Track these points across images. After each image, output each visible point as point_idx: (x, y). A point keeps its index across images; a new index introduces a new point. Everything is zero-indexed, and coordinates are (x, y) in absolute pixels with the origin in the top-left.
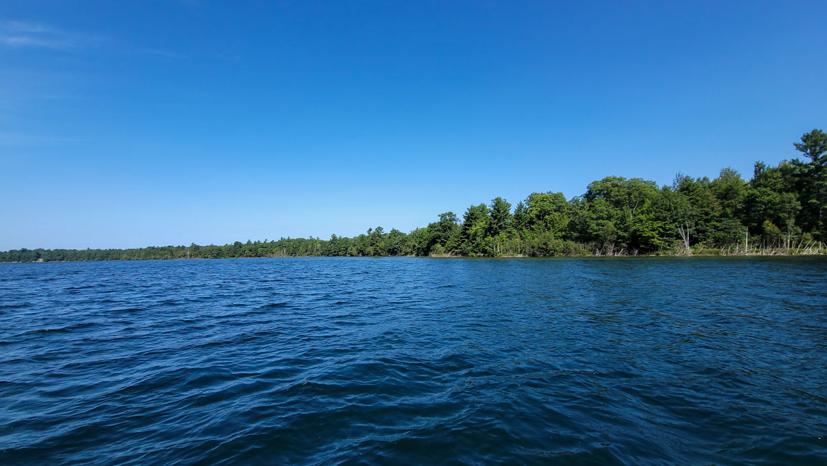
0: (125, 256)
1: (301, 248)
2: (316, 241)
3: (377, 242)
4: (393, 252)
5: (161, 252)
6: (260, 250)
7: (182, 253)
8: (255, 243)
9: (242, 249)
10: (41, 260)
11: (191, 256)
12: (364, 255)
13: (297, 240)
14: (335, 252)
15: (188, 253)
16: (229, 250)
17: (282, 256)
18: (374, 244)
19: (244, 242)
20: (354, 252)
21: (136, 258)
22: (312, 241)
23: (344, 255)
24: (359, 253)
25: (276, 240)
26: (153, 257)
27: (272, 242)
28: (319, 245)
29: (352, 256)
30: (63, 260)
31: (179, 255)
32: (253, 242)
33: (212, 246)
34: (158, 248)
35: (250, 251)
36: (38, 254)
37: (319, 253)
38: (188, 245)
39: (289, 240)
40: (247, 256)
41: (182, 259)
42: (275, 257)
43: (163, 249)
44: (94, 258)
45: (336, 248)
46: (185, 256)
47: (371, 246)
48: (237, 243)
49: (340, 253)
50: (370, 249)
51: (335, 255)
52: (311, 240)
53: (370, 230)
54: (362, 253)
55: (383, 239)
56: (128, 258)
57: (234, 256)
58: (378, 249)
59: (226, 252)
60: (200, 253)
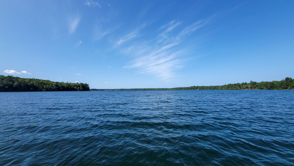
5: (234, 86)
10: (198, 89)
11: (251, 88)
15: (249, 86)
16: (282, 84)
21: (224, 89)
26: (231, 88)
30: (203, 89)
31: (244, 87)
34: (232, 85)
36: (197, 88)
38: (248, 82)
43: (235, 84)
44: (211, 89)
46: (247, 88)
56: (221, 89)
59: (278, 85)
60: (257, 86)
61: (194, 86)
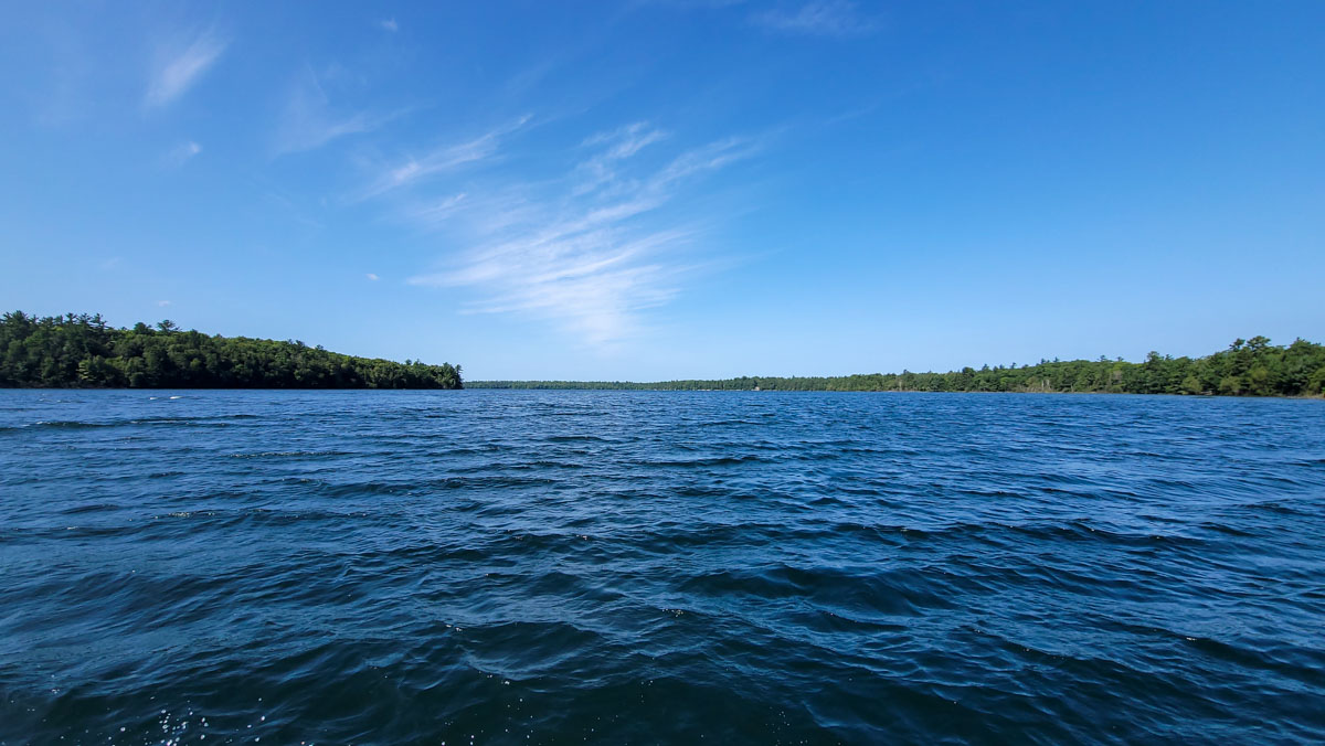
0: (829, 386)
1: (1079, 378)
2: (1114, 364)
3: (1249, 367)
4: (1290, 387)
5: (868, 382)
6: (1003, 381)
7: (891, 383)
8: (996, 370)
9: (975, 379)
10: (757, 389)
11: (903, 388)
12: (1217, 393)
13: (1072, 363)
14: (1155, 386)
15: (900, 384)
16: (955, 380)
17: (1043, 392)
18: (1241, 372)
19: (978, 368)
20: (1195, 384)
21: (842, 388)
22: (1105, 365)
23: (1177, 392)
24: (1205, 389)
25: (1032, 364)
27: (1025, 368)
28: (1118, 373)
29: (1192, 393)
31: (889, 386)
32: (991, 368)
33: (930, 374)
35: (988, 381)
36: (755, 382)
37: (1118, 387)
39: (1057, 364)
40: (982, 390)
41: (893, 391)
42: (1031, 392)
43: (870, 377)
45: (1158, 378)
46: (896, 387)
47: (1233, 375)
48: (966, 370)
49: (1168, 388)
50: (1232, 382)
51: (1157, 392)
52: (1102, 363)
53: (1239, 342)
54: (1211, 387)
55: (1264, 363)
57: (963, 390)
58: (1250, 380)
59: (950, 383)
60: (915, 384)
61: (745, 378)
